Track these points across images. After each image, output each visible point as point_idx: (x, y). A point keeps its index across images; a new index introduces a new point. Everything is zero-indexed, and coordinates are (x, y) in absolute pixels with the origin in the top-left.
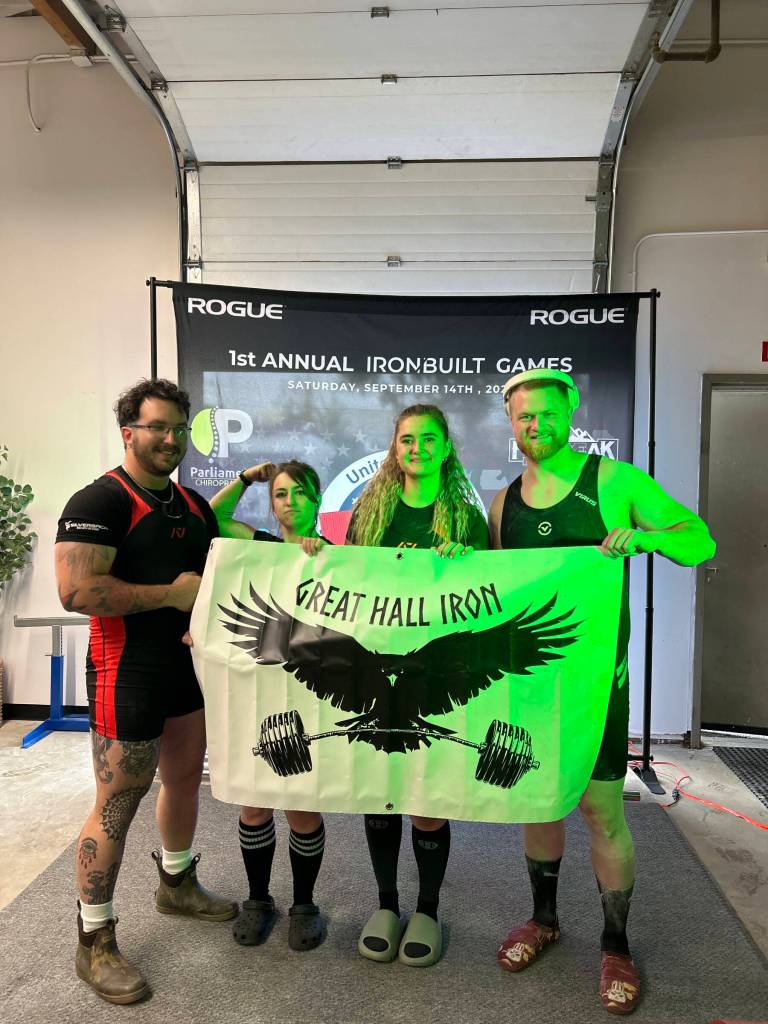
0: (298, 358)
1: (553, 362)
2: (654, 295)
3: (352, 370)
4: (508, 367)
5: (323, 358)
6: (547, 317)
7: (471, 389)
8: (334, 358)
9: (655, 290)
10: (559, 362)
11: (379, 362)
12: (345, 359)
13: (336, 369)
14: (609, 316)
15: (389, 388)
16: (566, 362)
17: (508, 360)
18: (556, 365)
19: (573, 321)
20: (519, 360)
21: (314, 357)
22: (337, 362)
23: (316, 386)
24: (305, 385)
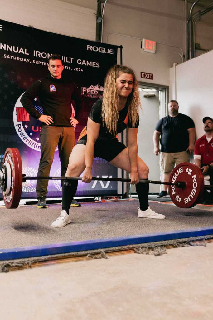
0: (8, 46)
1: (94, 63)
2: (121, 47)
3: (28, 54)
4: (81, 62)
5: (17, 48)
6: (92, 48)
7: (69, 68)
8: (22, 49)
9: (121, 46)
10: (96, 64)
11: (38, 53)
12: (26, 50)
13: (22, 53)
14: (110, 51)
15: (41, 63)
16: (98, 64)
17: (80, 60)
18: (95, 64)
19: (99, 51)
20: (84, 61)
21: (14, 47)
22: (23, 50)
23: (15, 58)
24: (10, 57)
